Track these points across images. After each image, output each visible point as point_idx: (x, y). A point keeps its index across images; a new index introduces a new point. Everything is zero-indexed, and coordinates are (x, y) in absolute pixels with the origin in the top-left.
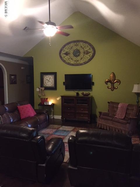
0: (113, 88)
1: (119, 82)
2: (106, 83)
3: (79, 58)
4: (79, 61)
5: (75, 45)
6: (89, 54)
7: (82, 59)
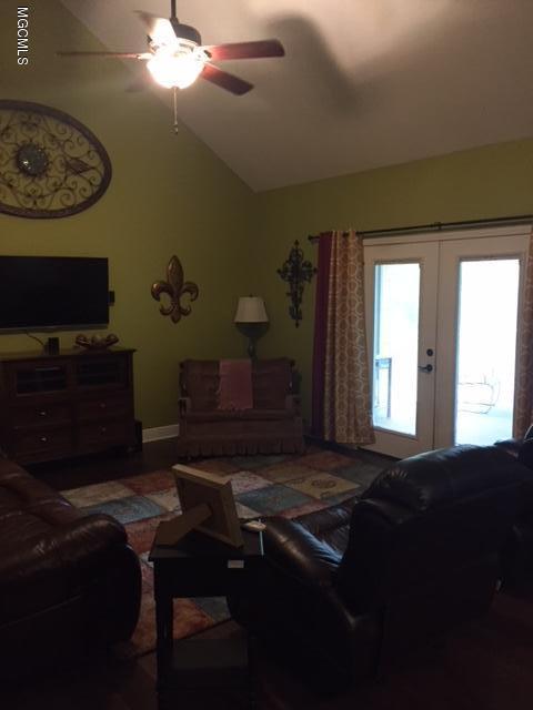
0: (177, 313)
1: (193, 289)
2: (156, 295)
3: (43, 185)
4: (48, 199)
5: (24, 123)
6: (88, 175)
7: (59, 193)
